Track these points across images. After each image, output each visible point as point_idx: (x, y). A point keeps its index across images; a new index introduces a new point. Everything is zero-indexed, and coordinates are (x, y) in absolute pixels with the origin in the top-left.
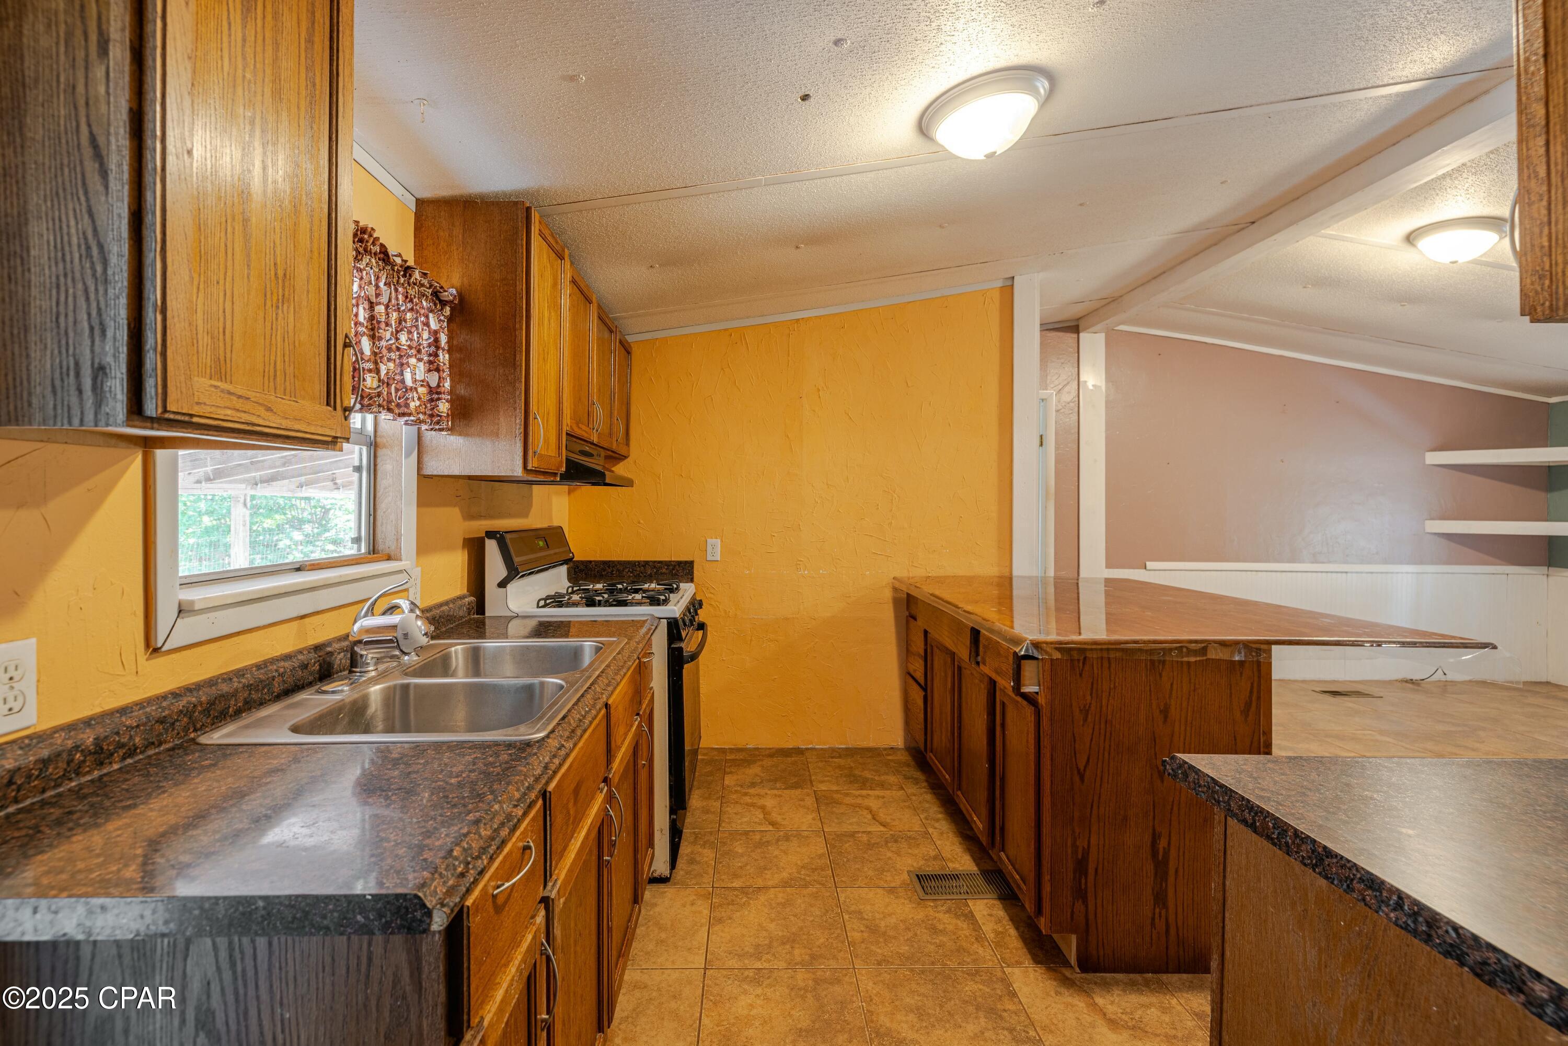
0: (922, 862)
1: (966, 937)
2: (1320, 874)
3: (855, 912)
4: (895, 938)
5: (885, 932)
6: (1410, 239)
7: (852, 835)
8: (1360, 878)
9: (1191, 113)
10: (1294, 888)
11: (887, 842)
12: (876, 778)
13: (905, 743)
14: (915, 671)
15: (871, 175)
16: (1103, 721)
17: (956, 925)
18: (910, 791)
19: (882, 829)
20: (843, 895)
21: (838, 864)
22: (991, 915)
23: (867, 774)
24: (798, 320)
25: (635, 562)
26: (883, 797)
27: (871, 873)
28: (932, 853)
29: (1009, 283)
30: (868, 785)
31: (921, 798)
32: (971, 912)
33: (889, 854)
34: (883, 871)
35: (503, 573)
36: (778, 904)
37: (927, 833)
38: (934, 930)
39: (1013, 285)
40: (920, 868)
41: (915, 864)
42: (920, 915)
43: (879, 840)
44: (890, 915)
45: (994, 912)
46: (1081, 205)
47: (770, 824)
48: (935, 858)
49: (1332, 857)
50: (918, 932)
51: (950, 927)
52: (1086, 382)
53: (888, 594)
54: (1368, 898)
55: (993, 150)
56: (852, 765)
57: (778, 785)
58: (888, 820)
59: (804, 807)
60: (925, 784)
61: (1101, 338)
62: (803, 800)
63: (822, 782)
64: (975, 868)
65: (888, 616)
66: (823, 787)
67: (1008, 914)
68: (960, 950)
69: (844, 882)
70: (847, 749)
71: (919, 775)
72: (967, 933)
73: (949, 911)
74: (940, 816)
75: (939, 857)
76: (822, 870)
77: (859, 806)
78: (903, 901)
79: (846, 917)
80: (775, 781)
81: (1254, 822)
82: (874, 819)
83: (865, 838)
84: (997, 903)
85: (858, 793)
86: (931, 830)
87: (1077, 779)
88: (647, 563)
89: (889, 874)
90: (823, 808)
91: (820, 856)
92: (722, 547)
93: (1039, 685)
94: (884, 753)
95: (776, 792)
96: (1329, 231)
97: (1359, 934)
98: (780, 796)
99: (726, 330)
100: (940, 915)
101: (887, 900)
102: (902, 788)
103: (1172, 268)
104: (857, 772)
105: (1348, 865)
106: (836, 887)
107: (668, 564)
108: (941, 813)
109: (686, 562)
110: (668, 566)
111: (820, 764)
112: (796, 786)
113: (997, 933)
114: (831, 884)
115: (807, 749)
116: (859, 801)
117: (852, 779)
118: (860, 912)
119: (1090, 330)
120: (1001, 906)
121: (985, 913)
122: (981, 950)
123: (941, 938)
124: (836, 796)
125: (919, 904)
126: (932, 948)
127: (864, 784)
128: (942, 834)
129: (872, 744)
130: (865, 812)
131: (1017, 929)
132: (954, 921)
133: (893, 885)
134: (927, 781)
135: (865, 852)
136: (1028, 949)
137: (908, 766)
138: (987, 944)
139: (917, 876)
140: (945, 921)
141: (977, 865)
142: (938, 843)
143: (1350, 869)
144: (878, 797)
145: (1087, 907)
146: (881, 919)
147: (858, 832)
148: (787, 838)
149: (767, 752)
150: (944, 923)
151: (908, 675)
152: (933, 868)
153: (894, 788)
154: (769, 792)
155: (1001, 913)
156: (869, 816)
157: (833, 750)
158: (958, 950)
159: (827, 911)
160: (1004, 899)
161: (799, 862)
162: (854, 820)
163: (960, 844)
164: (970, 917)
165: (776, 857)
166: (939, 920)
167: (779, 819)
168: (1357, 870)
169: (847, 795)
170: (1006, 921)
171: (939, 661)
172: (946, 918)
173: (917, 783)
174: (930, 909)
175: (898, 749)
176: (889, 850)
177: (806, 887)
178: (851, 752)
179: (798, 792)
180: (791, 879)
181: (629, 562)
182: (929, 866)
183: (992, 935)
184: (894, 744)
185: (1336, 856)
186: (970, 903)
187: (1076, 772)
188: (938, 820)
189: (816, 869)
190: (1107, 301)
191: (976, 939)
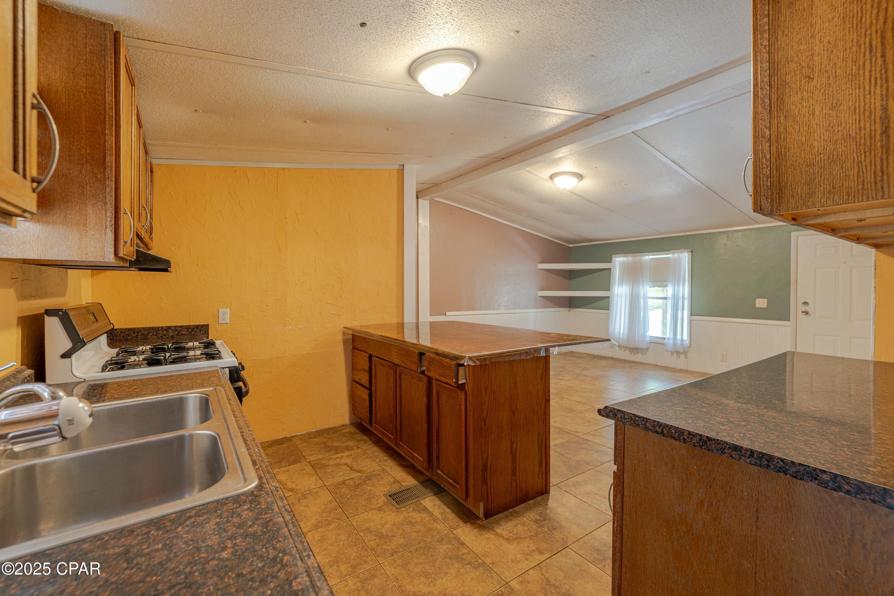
0: (389, 487)
1: (429, 521)
2: (705, 449)
3: (365, 529)
4: (394, 536)
5: (387, 535)
6: (552, 177)
7: (344, 482)
8: (729, 447)
9: (515, 101)
10: (667, 457)
11: (365, 481)
12: (342, 445)
13: (350, 421)
14: (360, 379)
15: (371, 88)
16: (493, 392)
17: (421, 517)
18: (364, 448)
19: (359, 474)
20: (354, 521)
21: (343, 503)
22: (434, 505)
23: (336, 444)
24: (283, 169)
25: (158, 328)
26: (351, 455)
27: (364, 503)
28: (392, 480)
29: (402, 168)
30: (339, 450)
31: (372, 451)
32: (425, 507)
33: (369, 488)
34: (370, 499)
35: (67, 344)
36: (317, 542)
37: (384, 470)
38: (412, 524)
39: (403, 169)
40: (389, 491)
41: (385, 489)
42: (400, 518)
43: (360, 482)
44: (385, 524)
45: (435, 503)
46: (452, 134)
47: (289, 491)
48: (394, 482)
49: (712, 441)
50: (404, 528)
51: (419, 519)
52: (421, 224)
53: (340, 337)
54: (734, 455)
55: (448, 93)
56: (325, 440)
57: (283, 464)
58: (360, 468)
59: (306, 474)
60: (370, 442)
61: (427, 202)
62: (304, 470)
63: (311, 455)
64: (416, 482)
65: (340, 349)
66: (313, 458)
67: (442, 502)
68: (429, 530)
69: (352, 513)
70: (317, 431)
71: (364, 437)
72: (428, 519)
73: (414, 510)
74: (386, 458)
75: (396, 482)
76: (335, 510)
77: (340, 464)
78: (389, 513)
79: (362, 534)
80: (280, 462)
81: (663, 431)
82: (352, 469)
83: (352, 483)
84: (434, 497)
85: (336, 456)
86: (385, 467)
87: (483, 423)
88: (169, 328)
89: (374, 500)
90: (318, 471)
91: (330, 502)
92: (230, 314)
93: (466, 379)
94: (340, 429)
95: (283, 469)
96: (528, 169)
97: (705, 470)
98: (288, 471)
99: (232, 167)
100: (411, 514)
101: (380, 515)
102: (359, 448)
103: (466, 174)
104: (329, 444)
105: (722, 443)
106: (348, 518)
107: (187, 328)
108: (386, 456)
109: (203, 326)
110: (188, 329)
111: (305, 444)
112: (295, 462)
113: (442, 514)
114: (344, 517)
115: (292, 437)
116: (338, 461)
117: (328, 449)
118: (368, 528)
119: (424, 198)
120: (437, 499)
121: (431, 505)
122: (438, 526)
123: (417, 527)
124: (324, 462)
125: (397, 512)
126: (414, 535)
127: (336, 450)
128: (391, 468)
129: (331, 426)
130: (345, 467)
131: (449, 508)
132: (419, 515)
133: (379, 505)
134: (371, 440)
135: (355, 491)
136: (458, 517)
137: (357, 434)
138: (439, 521)
139: (390, 495)
140: (415, 517)
141: (416, 480)
142: (392, 473)
143: (723, 444)
144: (348, 456)
145: (487, 487)
146: (382, 528)
147: (346, 480)
148: (304, 497)
149: (266, 444)
150: (415, 518)
151: (354, 383)
152: (395, 488)
153: (355, 448)
154: (279, 470)
155: (438, 502)
156: (348, 469)
157: (309, 434)
158: (428, 531)
159: (349, 535)
160: (437, 494)
161: (319, 510)
162: (341, 473)
163: (403, 471)
164: (425, 509)
165: (302, 511)
166: (412, 517)
167: (294, 486)
168: (727, 444)
169: (330, 459)
170: (443, 506)
171: (381, 372)
172: (414, 514)
173: (366, 443)
174: (404, 512)
175: (346, 425)
176: (368, 485)
177: (329, 524)
178: (320, 433)
179: (298, 465)
180: (319, 522)
181: (153, 328)
182: (392, 488)
183: (440, 516)
184: (344, 423)
185: (715, 440)
186: (422, 502)
187: (483, 421)
188: (386, 461)
189: (331, 511)
190: (434, 185)
191: (434, 521)
